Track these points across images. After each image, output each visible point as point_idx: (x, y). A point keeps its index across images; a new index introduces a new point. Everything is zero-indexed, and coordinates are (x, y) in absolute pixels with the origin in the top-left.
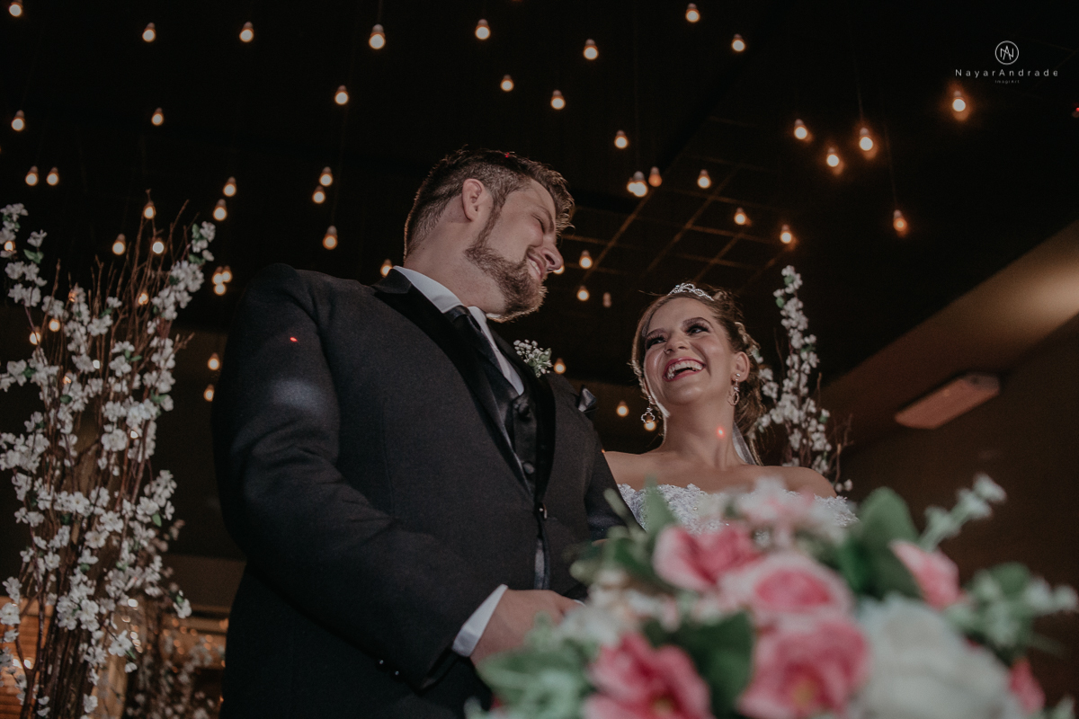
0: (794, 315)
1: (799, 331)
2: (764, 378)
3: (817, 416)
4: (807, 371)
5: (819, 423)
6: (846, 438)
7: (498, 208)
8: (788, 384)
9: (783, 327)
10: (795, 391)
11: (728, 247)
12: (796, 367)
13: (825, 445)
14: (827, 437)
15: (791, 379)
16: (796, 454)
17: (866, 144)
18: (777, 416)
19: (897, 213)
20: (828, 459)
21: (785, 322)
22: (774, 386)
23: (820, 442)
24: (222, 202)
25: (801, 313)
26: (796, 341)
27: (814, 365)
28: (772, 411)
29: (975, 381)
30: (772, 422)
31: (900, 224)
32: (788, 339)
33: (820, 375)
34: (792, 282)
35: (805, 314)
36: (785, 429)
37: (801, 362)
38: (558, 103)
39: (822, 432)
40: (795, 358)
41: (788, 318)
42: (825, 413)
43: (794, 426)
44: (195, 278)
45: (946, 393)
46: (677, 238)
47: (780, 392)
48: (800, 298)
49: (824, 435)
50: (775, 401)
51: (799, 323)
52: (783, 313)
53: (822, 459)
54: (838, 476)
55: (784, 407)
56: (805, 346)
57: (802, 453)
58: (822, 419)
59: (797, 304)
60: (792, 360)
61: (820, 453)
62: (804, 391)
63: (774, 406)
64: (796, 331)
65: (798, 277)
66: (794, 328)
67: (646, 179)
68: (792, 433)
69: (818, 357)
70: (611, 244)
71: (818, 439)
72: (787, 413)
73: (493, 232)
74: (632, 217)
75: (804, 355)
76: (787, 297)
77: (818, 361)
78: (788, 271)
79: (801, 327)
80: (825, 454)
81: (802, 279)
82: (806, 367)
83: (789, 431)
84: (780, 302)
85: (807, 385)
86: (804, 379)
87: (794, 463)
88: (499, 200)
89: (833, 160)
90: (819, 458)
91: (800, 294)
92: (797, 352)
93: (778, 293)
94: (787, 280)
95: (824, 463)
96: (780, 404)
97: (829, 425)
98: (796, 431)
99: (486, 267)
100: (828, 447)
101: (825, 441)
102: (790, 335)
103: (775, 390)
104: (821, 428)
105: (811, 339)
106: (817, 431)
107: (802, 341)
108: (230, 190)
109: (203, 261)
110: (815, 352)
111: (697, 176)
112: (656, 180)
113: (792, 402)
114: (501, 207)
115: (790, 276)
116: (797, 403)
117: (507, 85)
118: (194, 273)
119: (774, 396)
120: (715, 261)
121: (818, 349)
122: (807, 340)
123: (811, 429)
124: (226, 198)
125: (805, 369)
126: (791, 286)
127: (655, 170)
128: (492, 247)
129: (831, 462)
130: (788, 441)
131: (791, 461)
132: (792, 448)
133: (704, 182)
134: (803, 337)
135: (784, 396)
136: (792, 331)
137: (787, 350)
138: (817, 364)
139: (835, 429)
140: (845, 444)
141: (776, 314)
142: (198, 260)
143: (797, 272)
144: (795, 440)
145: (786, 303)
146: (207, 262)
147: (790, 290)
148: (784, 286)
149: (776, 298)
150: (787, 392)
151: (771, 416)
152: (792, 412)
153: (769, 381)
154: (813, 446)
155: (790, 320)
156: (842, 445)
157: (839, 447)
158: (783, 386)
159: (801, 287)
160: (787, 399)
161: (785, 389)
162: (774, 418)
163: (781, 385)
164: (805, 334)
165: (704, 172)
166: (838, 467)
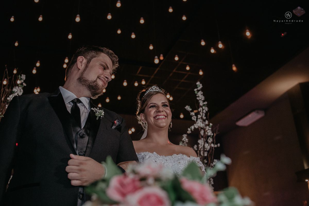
0: (200, 96)
1: (202, 101)
2: (192, 115)
3: (209, 125)
4: (205, 112)
5: (209, 127)
6: (217, 131)
7: (88, 64)
8: (199, 116)
9: (197, 100)
10: (202, 118)
11: (186, 77)
12: (202, 111)
13: (211, 134)
14: (212, 131)
15: (200, 115)
16: (202, 137)
17: (221, 46)
18: (196, 126)
19: (233, 65)
20: (212, 138)
21: (198, 98)
22: (195, 117)
23: (210, 133)
24: (35, 68)
25: (202, 95)
26: (201, 104)
27: (207, 110)
28: (195, 125)
29: (258, 112)
30: (195, 128)
31: (234, 68)
32: (199, 103)
33: (208, 113)
34: (200, 86)
35: (204, 95)
36: (199, 130)
37: (203, 110)
38: (133, 36)
39: (210, 130)
40: (201, 109)
41: (199, 97)
42: (211, 124)
43: (202, 128)
44: (21, 91)
45: (250, 116)
46: (171, 75)
47: (197, 119)
48: (202, 91)
49: (211, 131)
50: (196, 122)
51: (202, 98)
52: (197, 96)
53: (211, 138)
54: (215, 142)
55: (198, 123)
56: (204, 105)
57: (204, 136)
58: (210, 126)
59: (201, 93)
60: (200, 109)
61: (210, 136)
62: (205, 118)
63: (195, 123)
64: (201, 101)
65: (201, 85)
66: (200, 100)
67: (159, 58)
68: (201, 131)
69: (208, 108)
70: (152, 77)
71: (209, 132)
72: (199, 125)
73: (85, 72)
74: (158, 69)
75: (204, 108)
76: (198, 91)
77: (208, 109)
78: (198, 83)
79: (203, 100)
80: (211, 136)
81: (202, 85)
82: (204, 111)
83: (200, 130)
84: (196, 92)
85: (205, 116)
86: (204, 115)
87: (202, 140)
88: (89, 62)
89: (213, 51)
90: (209, 138)
91: (202, 90)
92: (202, 107)
93: (195, 90)
94: (198, 86)
95: (211, 139)
96: (197, 122)
97: (212, 127)
98: (202, 130)
99: (83, 83)
100: (212, 134)
101: (211, 132)
102: (199, 102)
103: (196, 118)
104: (210, 129)
105: (206, 103)
106: (209, 130)
107: (203, 104)
108: (38, 64)
109: (23, 86)
110: (207, 107)
111: (175, 57)
112: (162, 58)
113: (201, 121)
114: (89, 64)
115: (199, 85)
116: (202, 122)
117: (119, 32)
118: (20, 90)
119: (195, 120)
120: (182, 81)
121: (208, 106)
122: (204, 103)
123: (207, 129)
124: (37, 67)
125: (204, 112)
126: (199, 87)
127: (162, 55)
128: (85, 77)
129: (213, 139)
130: (200, 133)
131: (201, 139)
132: (201, 135)
133: (177, 59)
134: (203, 102)
135: (198, 120)
136: (200, 101)
137: (199, 106)
138: (208, 110)
139: (214, 129)
140: (217, 133)
141: (195, 96)
142: (21, 86)
143: (201, 83)
144: (202, 133)
145: (198, 93)
146: (24, 86)
147: (199, 89)
148: (197, 88)
149: (195, 91)
150: (199, 119)
151: (194, 126)
152: (201, 125)
153: (194, 116)
154: (208, 134)
155: (199, 98)
156: (216, 133)
157: (215, 134)
158: (198, 117)
159: (202, 88)
160: (199, 121)
161: (198, 118)
162: (195, 126)
163: (197, 117)
164: (204, 101)
165: (176, 56)
166: (215, 140)
